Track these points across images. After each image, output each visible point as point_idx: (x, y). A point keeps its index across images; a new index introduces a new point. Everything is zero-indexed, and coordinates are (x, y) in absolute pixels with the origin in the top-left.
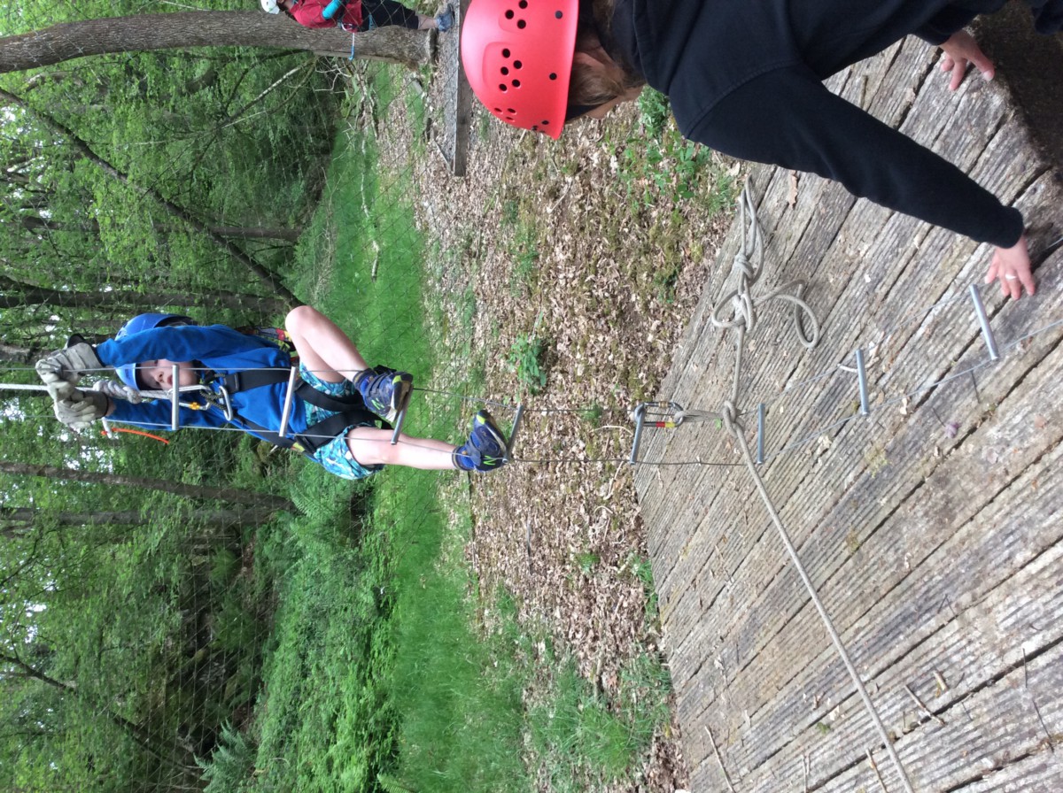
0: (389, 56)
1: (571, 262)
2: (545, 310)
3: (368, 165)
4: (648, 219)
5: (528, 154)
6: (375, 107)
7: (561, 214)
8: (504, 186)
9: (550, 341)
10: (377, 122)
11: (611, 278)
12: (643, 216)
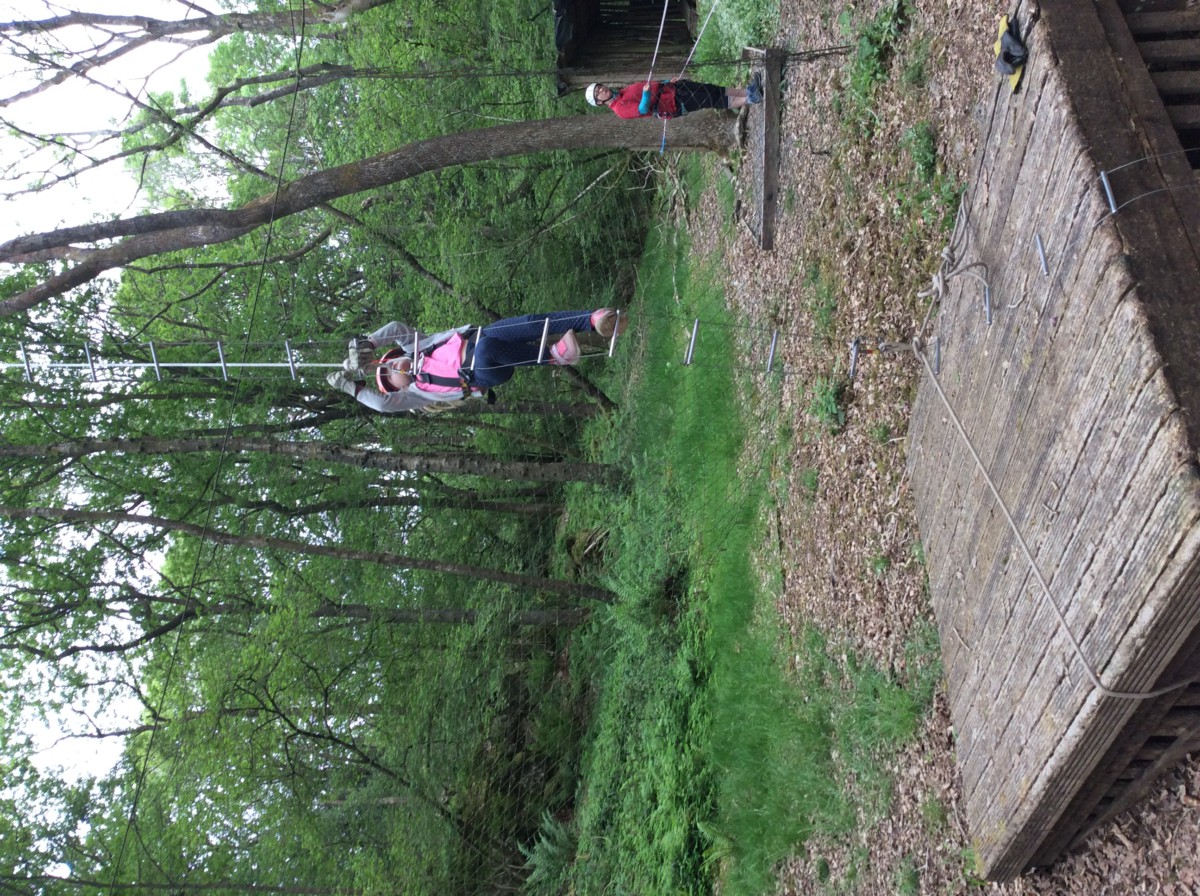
0: (700, 145)
1: (864, 306)
2: (842, 355)
3: (680, 255)
4: (924, 254)
5: (828, 217)
6: (687, 199)
7: (855, 265)
8: (808, 251)
9: (848, 382)
10: (688, 212)
11: (896, 312)
12: (919, 252)
